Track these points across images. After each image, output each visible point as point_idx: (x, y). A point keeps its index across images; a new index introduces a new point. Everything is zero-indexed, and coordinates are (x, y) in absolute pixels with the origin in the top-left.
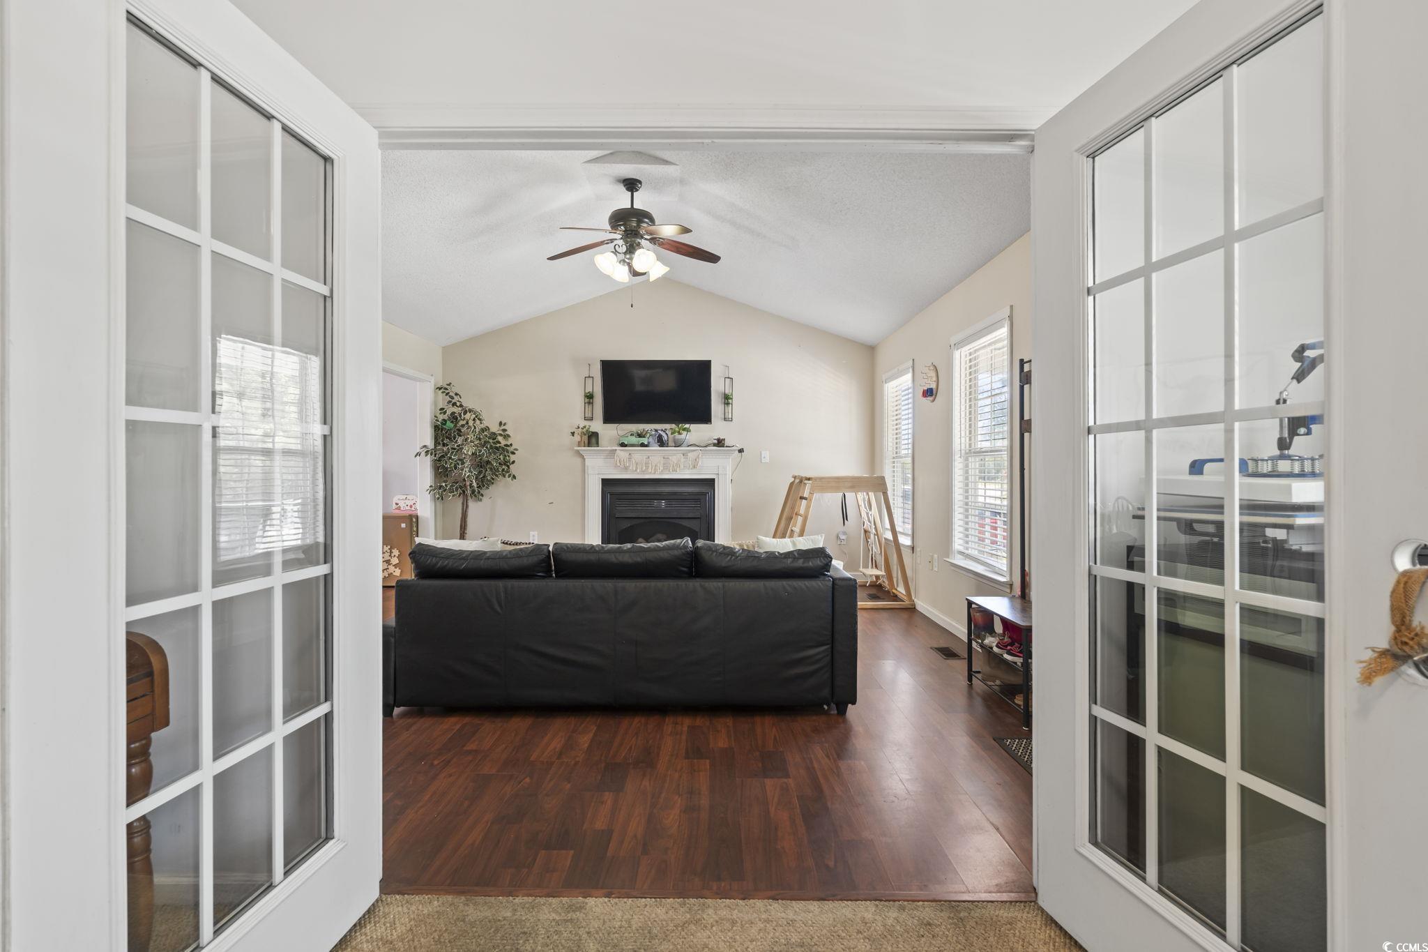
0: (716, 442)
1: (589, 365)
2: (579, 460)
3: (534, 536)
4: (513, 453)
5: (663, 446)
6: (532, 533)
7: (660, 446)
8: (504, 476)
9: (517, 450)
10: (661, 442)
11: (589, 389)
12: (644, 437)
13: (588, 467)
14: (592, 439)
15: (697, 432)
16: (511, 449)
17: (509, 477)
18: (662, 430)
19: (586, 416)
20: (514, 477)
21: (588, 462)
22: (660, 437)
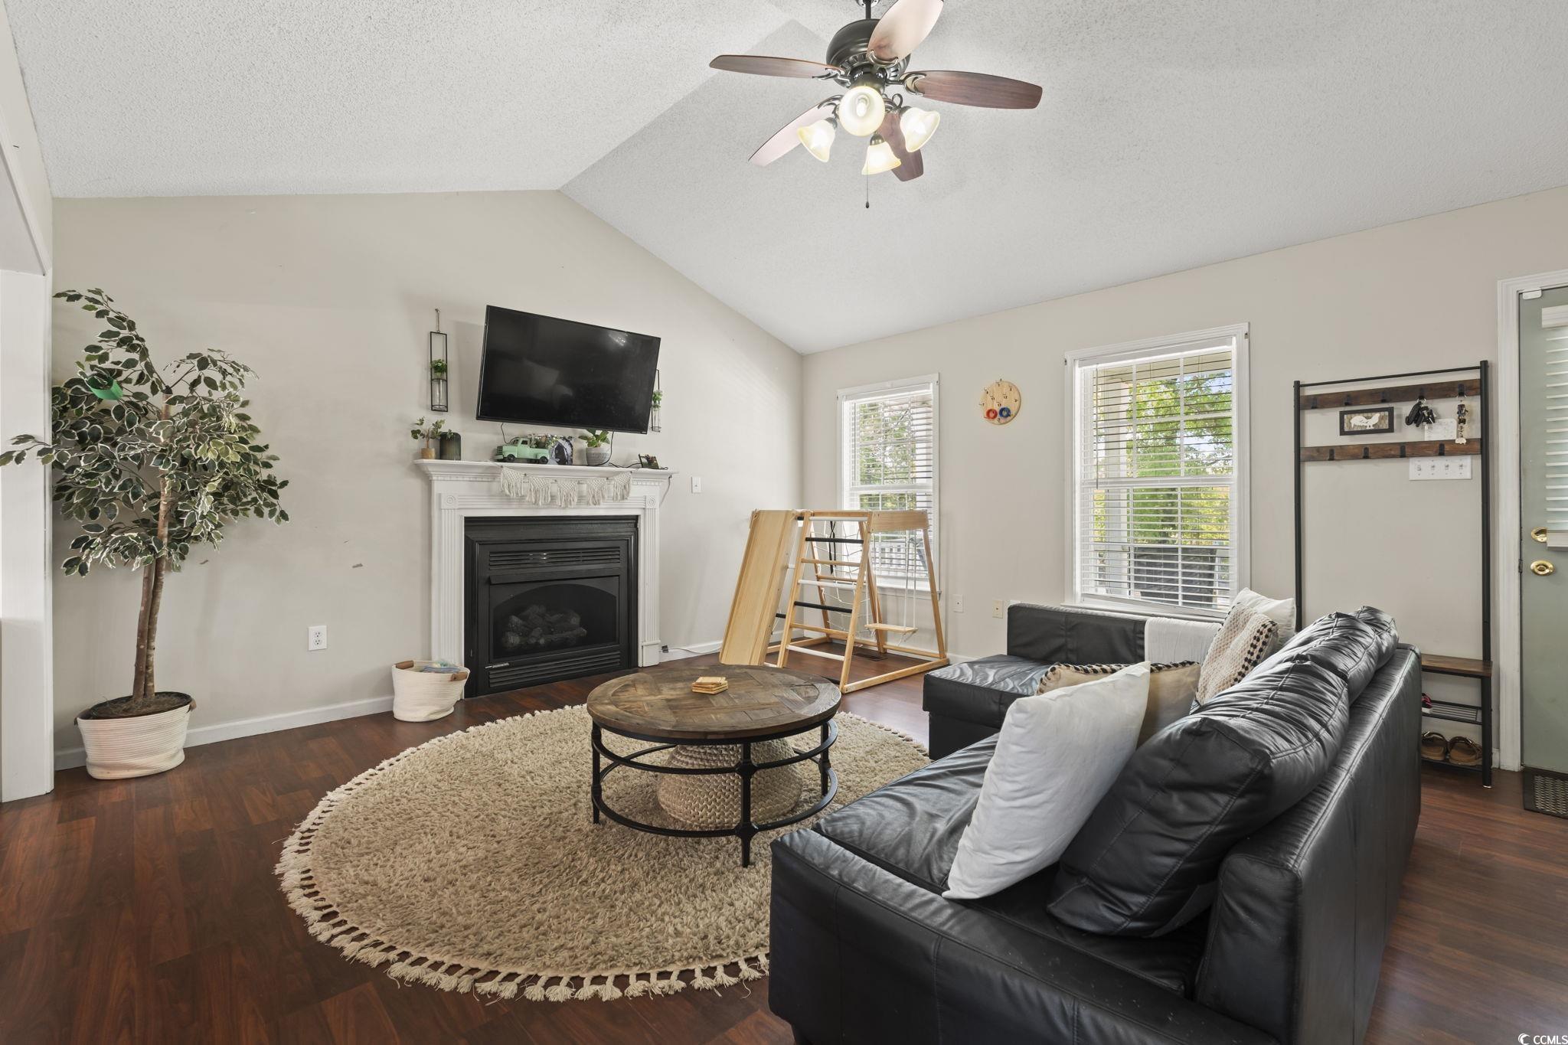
0: (644, 460)
1: (437, 310)
2: (416, 484)
3: (318, 634)
4: (267, 465)
5: (565, 464)
6: (313, 629)
7: (559, 463)
8: (259, 513)
9: (275, 458)
10: (562, 459)
11: (438, 355)
12: (544, 447)
13: (440, 495)
14: (446, 445)
15: (621, 444)
16: (262, 456)
17: (272, 514)
18: (564, 438)
19: (436, 402)
20: (284, 515)
21: (438, 487)
22: (560, 450)
